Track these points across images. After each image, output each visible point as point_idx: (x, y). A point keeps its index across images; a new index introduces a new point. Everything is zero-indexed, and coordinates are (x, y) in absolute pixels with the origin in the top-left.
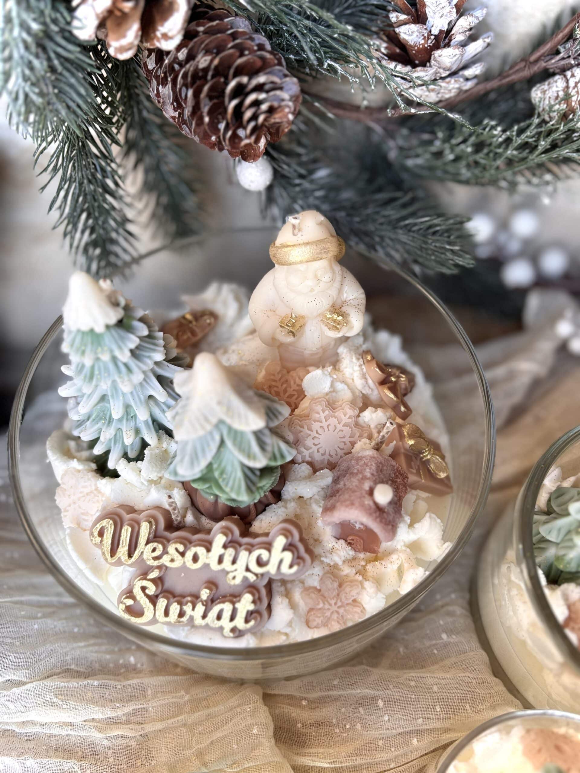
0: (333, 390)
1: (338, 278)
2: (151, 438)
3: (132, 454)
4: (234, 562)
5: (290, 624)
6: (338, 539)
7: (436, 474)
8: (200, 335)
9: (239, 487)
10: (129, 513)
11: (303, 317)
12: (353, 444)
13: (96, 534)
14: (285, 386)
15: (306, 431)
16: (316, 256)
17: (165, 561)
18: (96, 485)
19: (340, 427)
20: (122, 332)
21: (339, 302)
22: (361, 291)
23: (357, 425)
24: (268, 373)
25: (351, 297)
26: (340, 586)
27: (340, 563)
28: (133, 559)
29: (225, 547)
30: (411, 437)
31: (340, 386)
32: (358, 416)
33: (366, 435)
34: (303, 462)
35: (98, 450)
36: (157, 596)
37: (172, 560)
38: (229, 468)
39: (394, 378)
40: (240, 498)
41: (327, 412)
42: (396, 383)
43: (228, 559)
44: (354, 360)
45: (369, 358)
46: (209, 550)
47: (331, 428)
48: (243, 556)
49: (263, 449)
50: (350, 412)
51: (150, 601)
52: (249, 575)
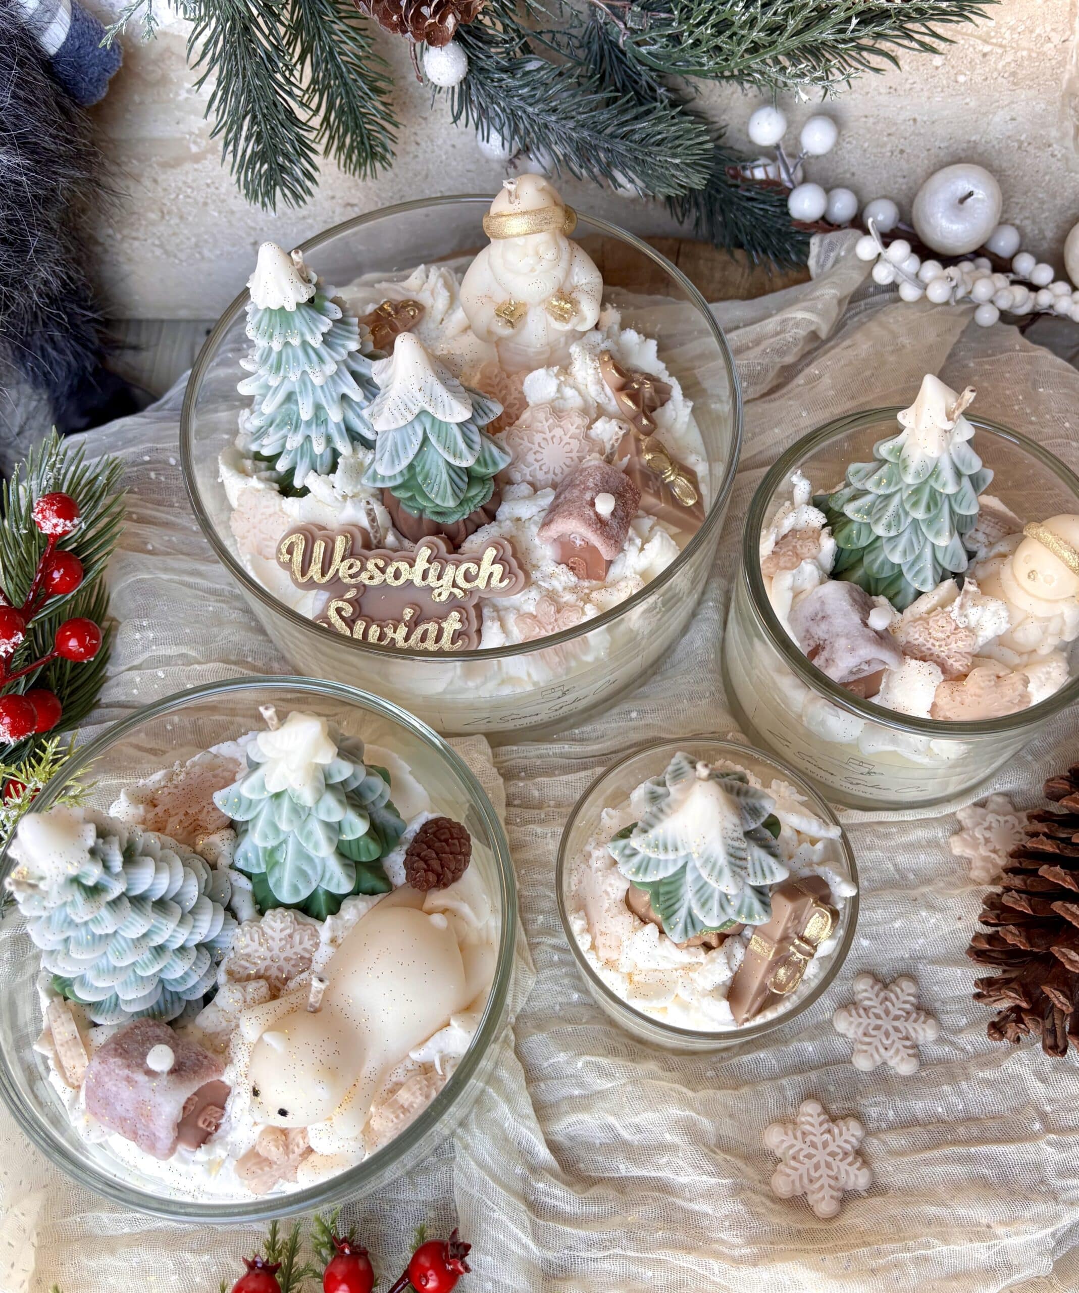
0: (560, 395)
1: (565, 256)
2: (344, 447)
3: (322, 466)
4: (439, 578)
6: (560, 563)
7: (681, 500)
9: (444, 492)
10: (321, 530)
11: (525, 305)
12: (581, 459)
13: (284, 551)
14: (504, 392)
15: (526, 443)
16: (536, 229)
17: (364, 577)
18: (280, 505)
19: (566, 439)
20: (314, 314)
21: (568, 287)
22: (596, 273)
23: (587, 437)
25: (584, 281)
26: (559, 612)
27: (560, 589)
28: (327, 578)
29: (429, 561)
30: (649, 450)
31: (569, 392)
32: (589, 427)
33: (597, 449)
34: (523, 481)
35: (282, 466)
36: (354, 621)
37: (371, 578)
38: (433, 471)
39: (637, 384)
40: (446, 505)
41: (551, 421)
42: (638, 390)
43: (433, 574)
44: (588, 361)
45: (606, 359)
46: (411, 566)
47: (556, 440)
48: (450, 570)
49: (470, 447)
50: (578, 421)
51: (347, 624)
52: (456, 591)
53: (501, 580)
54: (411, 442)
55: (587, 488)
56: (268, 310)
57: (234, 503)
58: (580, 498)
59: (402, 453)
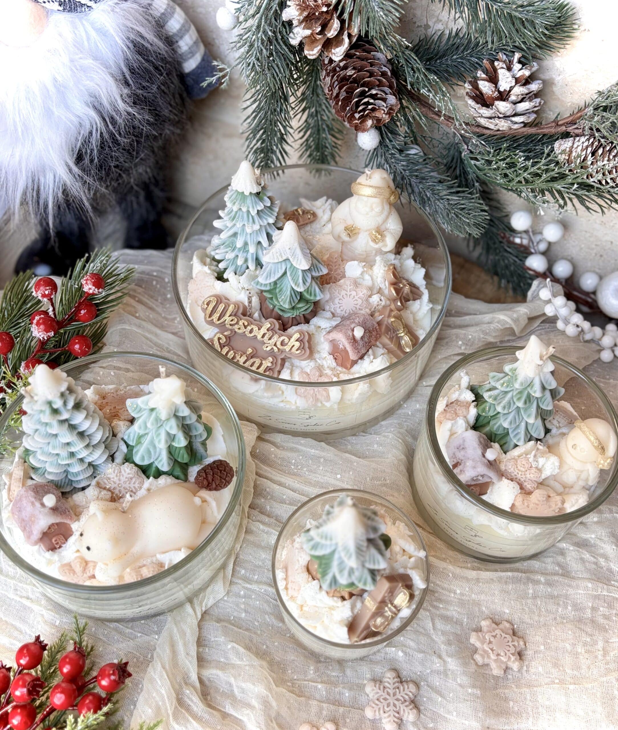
0: (362, 277)
1: (386, 213)
2: (252, 266)
3: (239, 271)
4: (270, 339)
6: (330, 354)
7: (404, 348)
9: (286, 300)
10: (226, 300)
12: (360, 309)
13: (205, 303)
14: (337, 267)
15: (337, 294)
16: (375, 195)
17: (236, 328)
18: (214, 283)
19: (356, 298)
20: (257, 200)
21: (382, 228)
22: (402, 227)
23: (367, 300)
25: (392, 228)
26: (321, 376)
27: (326, 366)
28: (220, 322)
29: (268, 330)
30: (395, 317)
31: (367, 277)
32: (370, 296)
33: (369, 307)
34: (329, 311)
36: (224, 346)
37: (239, 329)
38: (284, 289)
39: (402, 285)
40: (284, 306)
41: (352, 287)
42: (401, 288)
43: (267, 337)
44: (382, 267)
45: (391, 268)
46: (259, 329)
47: (352, 297)
48: (276, 337)
49: (304, 283)
50: (365, 291)
51: (220, 347)
52: (275, 348)
53: (297, 350)
54: (278, 271)
55: (354, 322)
56: (236, 191)
57: (194, 275)
58: (349, 325)
59: (272, 275)
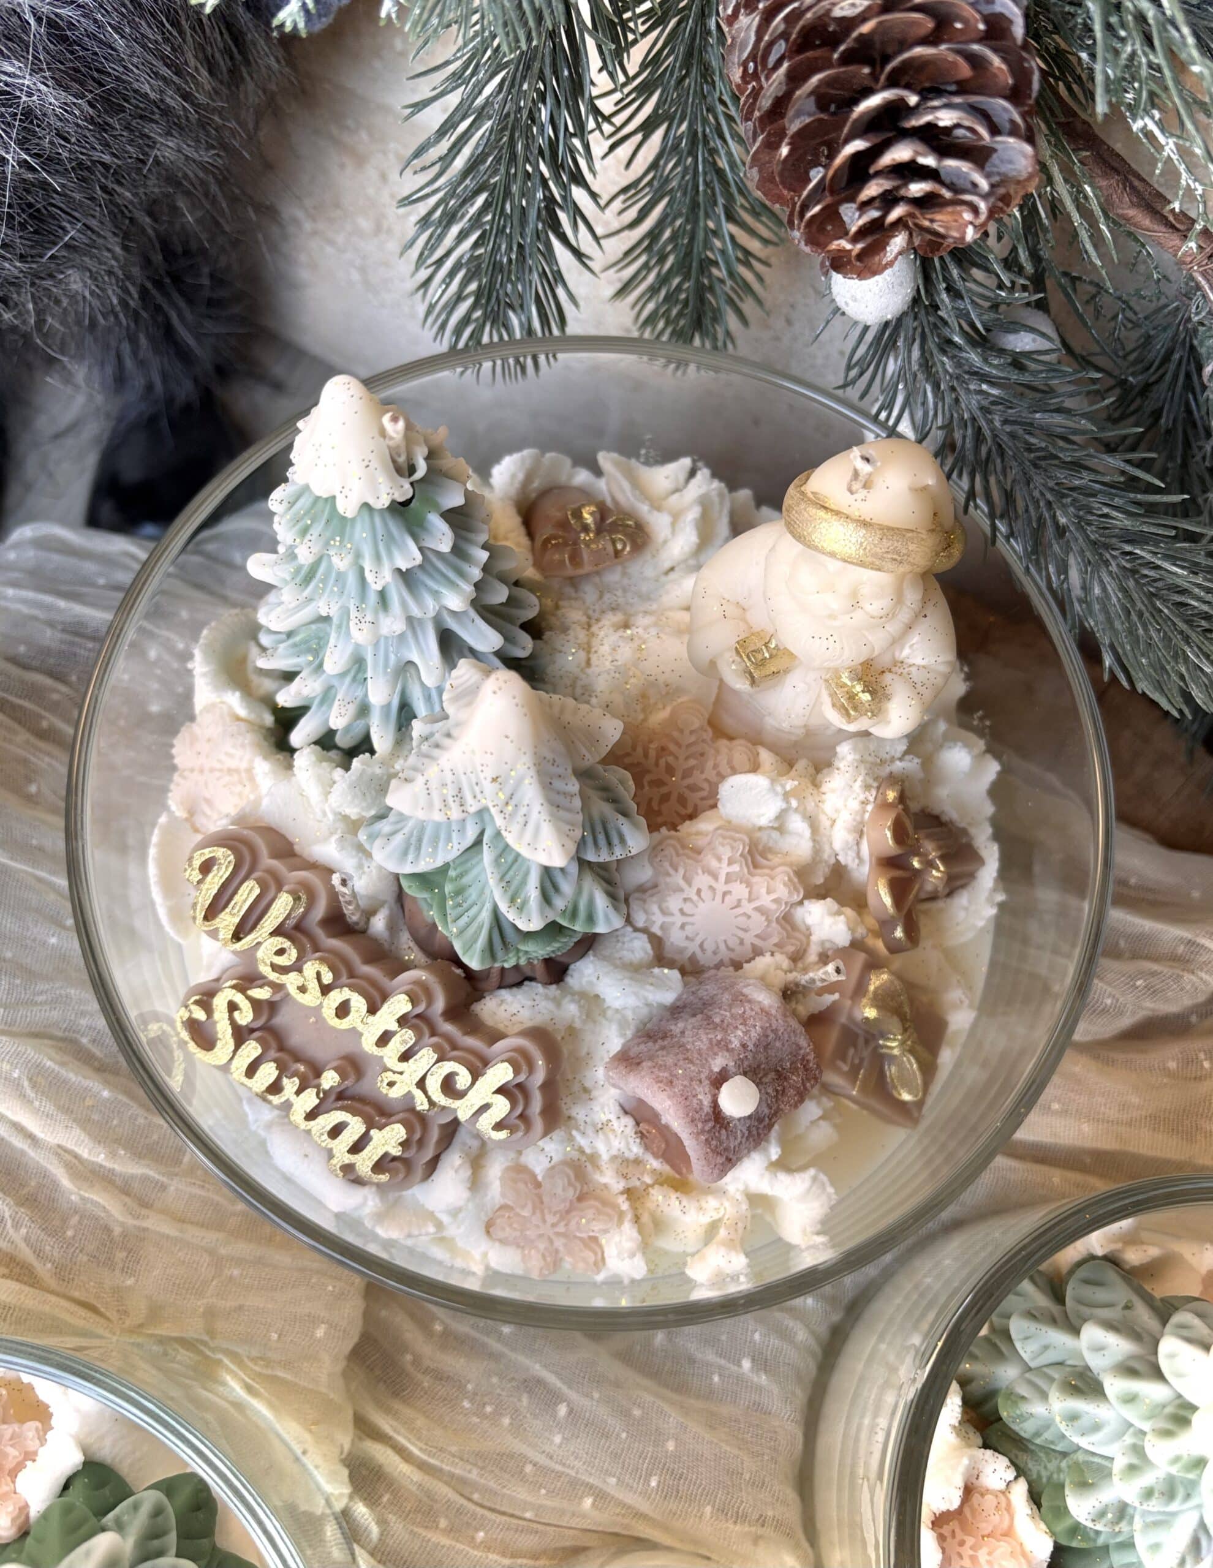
0: (780, 825)
2: (380, 737)
3: (341, 741)
4: (405, 1057)
5: (455, 1212)
6: (626, 1113)
7: (895, 1088)
8: (587, 568)
10: (275, 855)
11: (792, 656)
12: (757, 952)
13: (197, 863)
14: (692, 762)
15: (678, 879)
16: (870, 559)
17: (291, 981)
18: (251, 761)
19: (747, 907)
21: (886, 660)
23: (787, 919)
24: (672, 721)
25: (919, 661)
26: (581, 1198)
27: (605, 1157)
28: (239, 946)
29: (403, 1021)
31: (797, 824)
32: (797, 905)
33: (791, 949)
34: (645, 931)
35: (286, 698)
36: (247, 1038)
37: (303, 989)
39: (920, 862)
41: (736, 868)
42: (917, 873)
43: (396, 1046)
44: (858, 785)
45: (891, 795)
46: (373, 1010)
47: (730, 900)
48: (426, 1057)
49: (546, 899)
50: (782, 891)
51: (234, 1035)
52: (419, 1095)
53: (499, 1126)
54: (449, 839)
55: (725, 1047)
56: (311, 491)
57: (197, 712)
58: (703, 1059)
59: (426, 849)
